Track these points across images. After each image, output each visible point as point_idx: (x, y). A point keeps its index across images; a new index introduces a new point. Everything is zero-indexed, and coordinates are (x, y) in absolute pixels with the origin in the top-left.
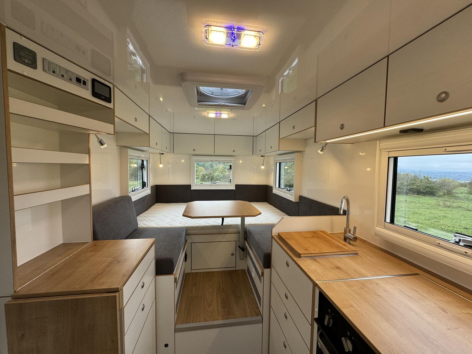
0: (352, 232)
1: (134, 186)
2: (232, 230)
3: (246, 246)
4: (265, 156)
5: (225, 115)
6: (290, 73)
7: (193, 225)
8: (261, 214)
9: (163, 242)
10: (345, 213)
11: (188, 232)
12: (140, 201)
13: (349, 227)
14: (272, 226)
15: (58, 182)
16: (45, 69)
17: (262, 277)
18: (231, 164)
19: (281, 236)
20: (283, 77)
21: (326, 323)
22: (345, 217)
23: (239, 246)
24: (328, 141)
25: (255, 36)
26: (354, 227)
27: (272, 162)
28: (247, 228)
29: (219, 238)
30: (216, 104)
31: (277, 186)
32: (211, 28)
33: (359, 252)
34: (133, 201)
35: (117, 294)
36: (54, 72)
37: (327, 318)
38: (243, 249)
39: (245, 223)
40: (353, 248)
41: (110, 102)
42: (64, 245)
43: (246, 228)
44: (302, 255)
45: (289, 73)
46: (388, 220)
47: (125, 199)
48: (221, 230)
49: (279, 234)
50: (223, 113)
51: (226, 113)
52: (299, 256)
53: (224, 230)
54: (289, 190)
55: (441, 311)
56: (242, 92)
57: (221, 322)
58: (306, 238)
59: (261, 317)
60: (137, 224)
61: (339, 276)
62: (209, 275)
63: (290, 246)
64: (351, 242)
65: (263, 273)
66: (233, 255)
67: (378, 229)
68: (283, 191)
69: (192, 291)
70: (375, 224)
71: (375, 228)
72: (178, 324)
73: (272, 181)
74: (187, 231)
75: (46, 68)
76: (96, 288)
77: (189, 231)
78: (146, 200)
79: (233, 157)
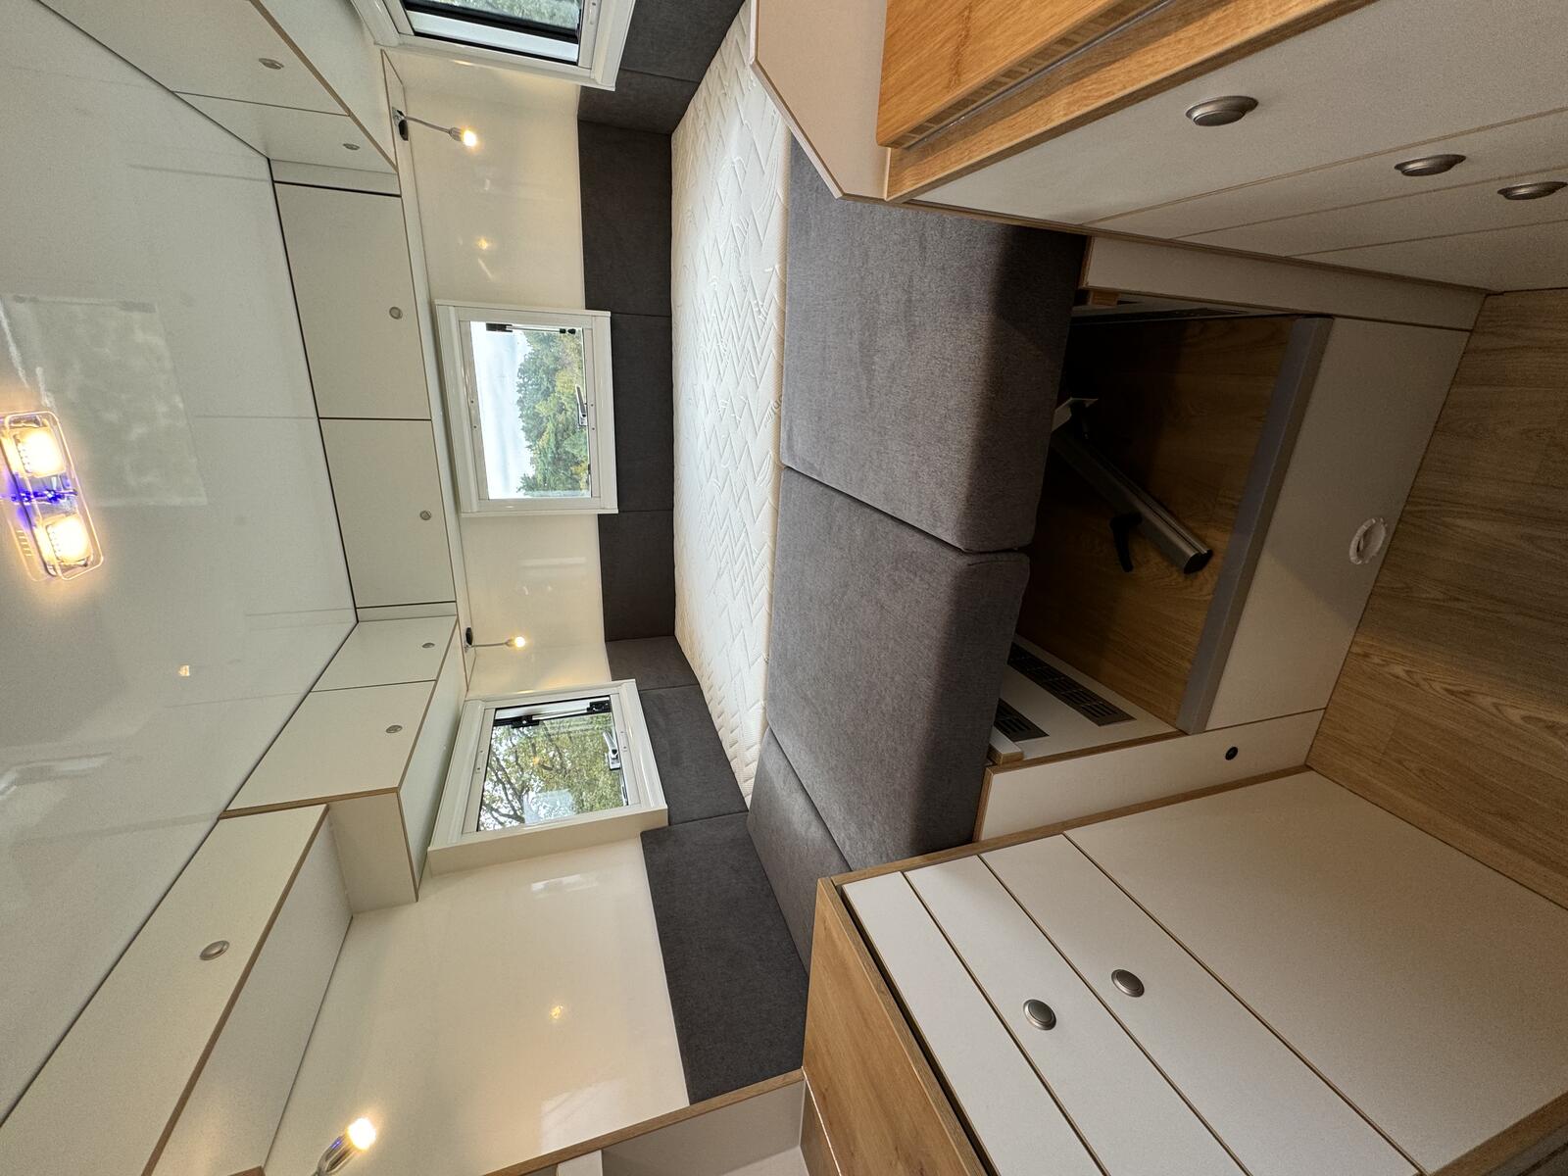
68: (594, 14)
73: (551, 88)
78: (660, 692)
79: (440, 311)
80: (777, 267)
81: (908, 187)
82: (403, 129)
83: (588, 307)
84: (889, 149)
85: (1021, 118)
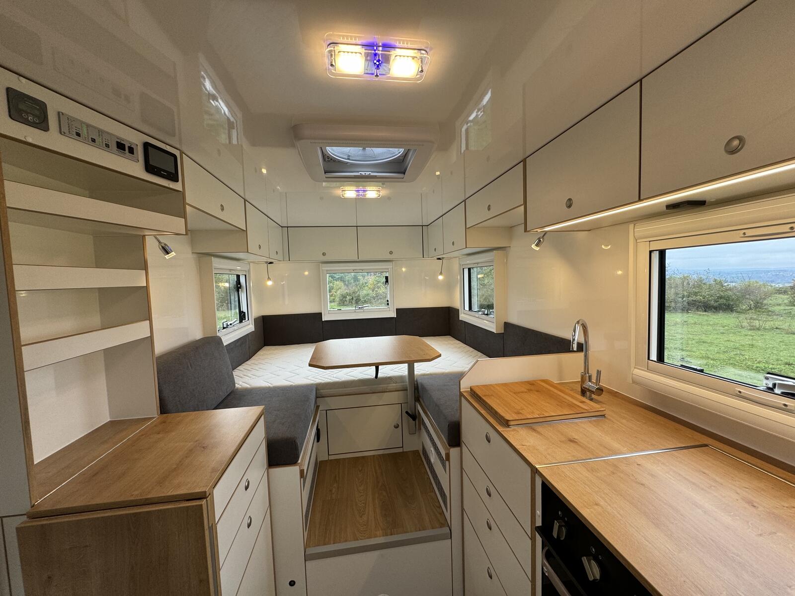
0: (594, 380)
1: (225, 320)
2: (393, 386)
3: (418, 411)
4: (443, 258)
5: (372, 192)
6: (479, 117)
7: (329, 381)
8: (440, 356)
9: (278, 410)
10: (580, 347)
11: (320, 392)
12: (237, 344)
13: (589, 372)
14: (460, 376)
15: (96, 320)
16: (62, 130)
17: (447, 463)
18: (387, 275)
19: (474, 392)
20: (467, 124)
21: (555, 535)
22: (582, 355)
23: (407, 412)
24: (547, 229)
25: (413, 58)
26: (598, 371)
27: (456, 267)
28: (419, 381)
29: (373, 399)
30: (355, 176)
31: (467, 308)
32: (339, 48)
33: (607, 413)
34: (225, 344)
35: (204, 502)
36: (78, 134)
37: (556, 525)
38: (414, 416)
39: (416, 373)
40: (597, 406)
41: (177, 181)
42: (112, 424)
43: (417, 381)
44: (512, 423)
45: (477, 116)
46: (654, 356)
47: (211, 342)
48: (376, 386)
49: (471, 389)
50: (369, 189)
51: (375, 188)
52: (506, 423)
53: (381, 386)
54: (487, 314)
55: (746, 505)
56: (398, 152)
57: (381, 540)
58: (517, 393)
59: (448, 528)
60: (234, 384)
61: (574, 454)
62: (358, 462)
63: (492, 407)
64: (593, 396)
65: (448, 455)
66: (396, 427)
67: (637, 372)
68: (477, 316)
69: (331, 491)
70: (633, 365)
71: (632, 370)
72: (310, 547)
73: (457, 300)
74: (319, 390)
75: (65, 129)
76: (168, 494)
77: (322, 391)
78: (248, 343)
79: (390, 263)
80: (428, 372)
81: (464, 394)
82: (439, 259)
83: (397, 310)
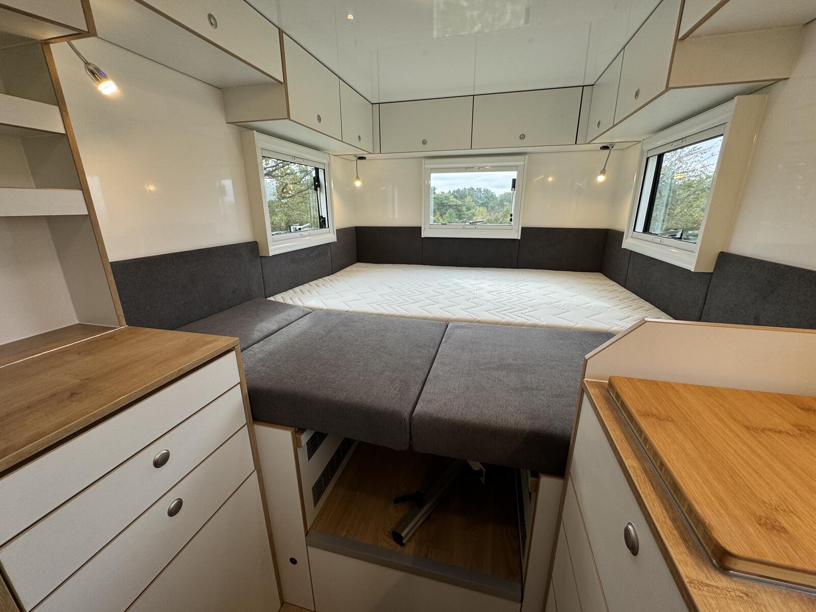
4: (613, 145)
12: (311, 255)
19: (616, 392)
27: (634, 158)
31: (640, 227)
54: (680, 239)
68: (658, 241)
73: (623, 218)
78: (329, 254)
79: (522, 157)
81: (592, 391)
82: (605, 148)
83: (523, 228)
84: (608, 382)
85: (626, 445)
